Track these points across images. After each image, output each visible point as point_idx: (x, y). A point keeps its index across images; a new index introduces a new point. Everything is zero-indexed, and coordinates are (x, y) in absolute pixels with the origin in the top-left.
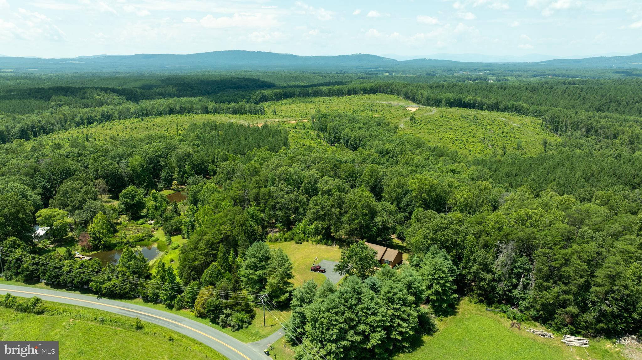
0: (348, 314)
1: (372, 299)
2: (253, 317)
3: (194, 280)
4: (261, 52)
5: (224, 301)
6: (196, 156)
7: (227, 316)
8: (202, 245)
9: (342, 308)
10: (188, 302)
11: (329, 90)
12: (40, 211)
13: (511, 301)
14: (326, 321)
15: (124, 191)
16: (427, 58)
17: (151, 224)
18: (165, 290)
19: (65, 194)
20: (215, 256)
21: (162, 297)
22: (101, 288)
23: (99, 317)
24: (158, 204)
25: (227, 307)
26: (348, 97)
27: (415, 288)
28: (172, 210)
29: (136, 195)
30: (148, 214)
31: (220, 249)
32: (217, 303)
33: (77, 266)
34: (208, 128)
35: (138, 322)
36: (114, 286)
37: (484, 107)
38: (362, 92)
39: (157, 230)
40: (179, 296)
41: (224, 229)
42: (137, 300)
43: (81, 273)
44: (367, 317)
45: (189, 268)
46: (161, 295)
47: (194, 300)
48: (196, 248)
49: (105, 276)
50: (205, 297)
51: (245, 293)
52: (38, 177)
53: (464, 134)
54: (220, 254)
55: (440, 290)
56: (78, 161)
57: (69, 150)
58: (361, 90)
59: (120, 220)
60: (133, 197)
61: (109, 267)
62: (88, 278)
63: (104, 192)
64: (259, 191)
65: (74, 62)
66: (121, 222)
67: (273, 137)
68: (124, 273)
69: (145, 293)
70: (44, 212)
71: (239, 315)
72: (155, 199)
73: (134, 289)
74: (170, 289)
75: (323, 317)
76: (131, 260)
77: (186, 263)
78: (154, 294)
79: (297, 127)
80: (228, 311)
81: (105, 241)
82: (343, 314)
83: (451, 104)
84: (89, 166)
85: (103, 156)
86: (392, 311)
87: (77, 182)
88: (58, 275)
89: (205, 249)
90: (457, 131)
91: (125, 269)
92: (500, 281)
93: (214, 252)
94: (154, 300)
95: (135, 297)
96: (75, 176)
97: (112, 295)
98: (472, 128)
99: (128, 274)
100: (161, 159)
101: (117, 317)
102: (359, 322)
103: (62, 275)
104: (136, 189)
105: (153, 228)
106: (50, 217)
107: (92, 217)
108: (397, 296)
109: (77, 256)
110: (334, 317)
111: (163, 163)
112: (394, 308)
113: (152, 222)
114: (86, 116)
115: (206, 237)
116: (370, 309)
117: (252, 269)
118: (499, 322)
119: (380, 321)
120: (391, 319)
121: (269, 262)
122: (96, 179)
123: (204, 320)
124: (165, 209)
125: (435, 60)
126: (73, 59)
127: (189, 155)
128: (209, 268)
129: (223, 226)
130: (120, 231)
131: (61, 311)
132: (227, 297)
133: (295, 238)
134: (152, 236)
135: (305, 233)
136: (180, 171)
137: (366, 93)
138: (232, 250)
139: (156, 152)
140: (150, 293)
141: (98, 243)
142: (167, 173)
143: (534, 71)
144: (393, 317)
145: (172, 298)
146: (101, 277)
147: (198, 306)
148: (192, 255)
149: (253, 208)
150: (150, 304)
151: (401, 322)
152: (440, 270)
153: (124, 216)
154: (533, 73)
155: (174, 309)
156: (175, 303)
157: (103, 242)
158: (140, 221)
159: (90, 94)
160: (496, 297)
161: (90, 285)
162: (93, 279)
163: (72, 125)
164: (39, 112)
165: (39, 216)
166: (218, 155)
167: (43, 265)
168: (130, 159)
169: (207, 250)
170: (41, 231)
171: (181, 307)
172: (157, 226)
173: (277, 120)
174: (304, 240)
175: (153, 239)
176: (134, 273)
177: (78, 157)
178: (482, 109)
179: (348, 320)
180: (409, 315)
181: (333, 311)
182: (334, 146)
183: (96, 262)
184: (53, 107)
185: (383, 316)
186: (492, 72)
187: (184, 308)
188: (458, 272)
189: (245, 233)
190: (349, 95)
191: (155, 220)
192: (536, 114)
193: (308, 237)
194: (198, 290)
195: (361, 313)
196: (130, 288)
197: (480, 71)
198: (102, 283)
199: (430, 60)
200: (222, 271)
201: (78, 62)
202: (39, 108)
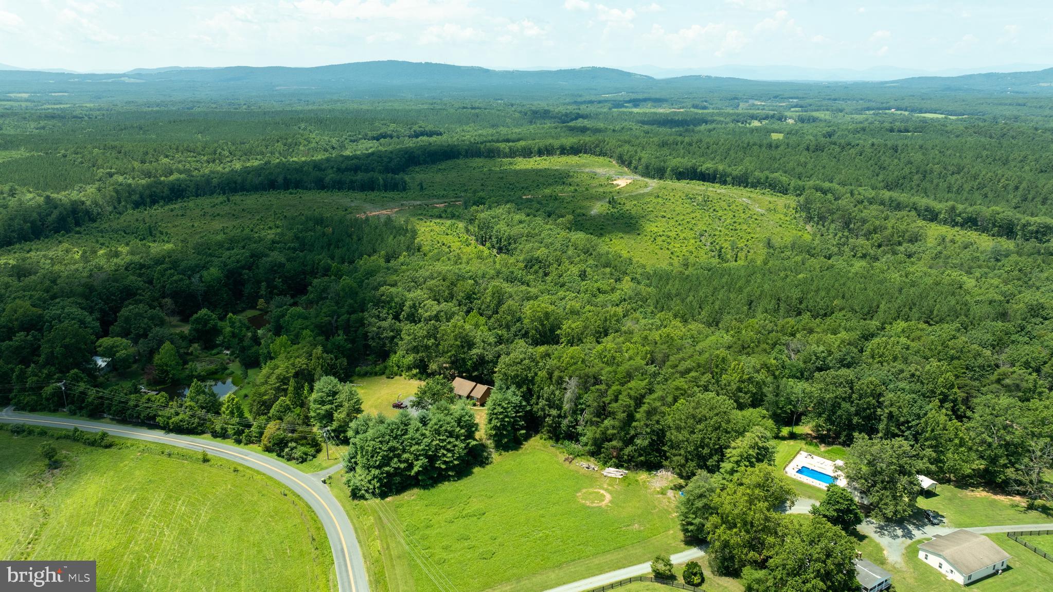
0: (393, 443)
1: (417, 430)
2: (319, 451)
3: (263, 414)
4: (431, 63)
5: (290, 435)
6: (288, 266)
7: (292, 449)
8: (273, 380)
9: (387, 437)
10: (255, 437)
11: (510, 148)
12: (101, 340)
13: (573, 436)
14: (370, 449)
15: (195, 316)
16: (704, 73)
17: (227, 354)
18: (233, 425)
19: (127, 320)
20: (285, 390)
21: (230, 432)
22: (168, 423)
23: (167, 451)
24: (237, 331)
25: (292, 440)
26: (538, 159)
27: (465, 421)
28: (251, 339)
29: (209, 320)
30: (224, 342)
31: (290, 383)
32: (282, 436)
33: (144, 400)
34: (311, 224)
35: (205, 455)
36: (181, 421)
37: (728, 179)
38: (558, 153)
39: (233, 361)
40: (247, 431)
41: (299, 362)
42: (205, 436)
43: (148, 407)
44: (411, 446)
45: (259, 402)
46: (229, 430)
47: (261, 434)
48: (266, 382)
49: (173, 411)
50: (272, 431)
51: (315, 429)
52: (95, 299)
53: (680, 224)
54: (291, 389)
55: (498, 424)
56: (140, 275)
57: (128, 258)
58: (558, 149)
59: (191, 349)
60: (206, 324)
61: (177, 402)
62: (155, 413)
63: (173, 313)
64: (349, 318)
65: (126, 80)
66: (192, 352)
67: (395, 237)
68: (191, 408)
69: (213, 428)
70: (106, 341)
71: (303, 449)
72: (232, 324)
73: (203, 424)
74: (238, 423)
75: (368, 446)
76: (199, 395)
77: (255, 398)
78: (222, 429)
79: (443, 215)
80: (294, 444)
81: (173, 375)
82: (388, 443)
83: (681, 175)
84: (154, 281)
85: (170, 269)
86: (438, 442)
87: (141, 306)
88: (124, 410)
89: (276, 383)
90: (672, 221)
91: (193, 404)
92: (565, 417)
93: (285, 387)
94: (222, 435)
95: (203, 433)
96: (138, 297)
97: (180, 430)
98: (693, 215)
99: (196, 408)
100: (245, 271)
101: (184, 451)
102: (404, 451)
103: (129, 409)
104: (209, 313)
105: (229, 359)
106: (112, 347)
107: (159, 347)
108: (443, 428)
109: (143, 390)
110: (378, 445)
111: (246, 277)
112: (439, 440)
113: (228, 352)
114: (147, 192)
115: (278, 371)
116: (414, 439)
117: (320, 404)
118: (556, 456)
119: (423, 450)
120: (436, 449)
121: (337, 396)
122: (164, 298)
123: (270, 454)
124: (244, 336)
125: (716, 78)
126: (124, 75)
127: (282, 265)
128: (277, 403)
129: (298, 359)
130: (190, 363)
131: (129, 445)
132: (293, 431)
133: (387, 372)
134: (226, 369)
135: (399, 367)
136: (268, 287)
137: (564, 154)
138: (306, 384)
139: (238, 262)
140: (218, 428)
141: (166, 377)
142: (252, 288)
143: (870, 101)
144: (438, 447)
145: (239, 433)
146: (168, 412)
147: (265, 440)
148: (263, 389)
149: (340, 338)
150: (218, 439)
151: (445, 452)
152: (499, 405)
153: (196, 345)
154: (867, 105)
155: (242, 445)
156: (243, 437)
157: (171, 376)
158: (214, 352)
159: (153, 155)
160: (562, 434)
161: (157, 420)
162: (160, 413)
163: (128, 206)
164: (81, 187)
165: (100, 346)
166: (318, 264)
167: (108, 399)
168: (205, 273)
169: (278, 385)
170: (101, 362)
171: (249, 442)
172: (232, 358)
173: (419, 203)
174: (396, 375)
175: (228, 372)
176: (202, 408)
177: (141, 269)
178: (724, 183)
179: (392, 449)
180: (455, 446)
181: (378, 440)
182: (484, 245)
183: (163, 396)
184: (100, 180)
185: (426, 446)
186: (801, 102)
187: (252, 442)
188: (528, 408)
189: (322, 367)
190: (539, 156)
191: (232, 349)
192: (798, 192)
193: (402, 371)
194: (266, 425)
195: (405, 443)
196: (198, 423)
197: (783, 99)
198: (169, 418)
199: (709, 77)
200: (292, 406)
201: (132, 80)
202: (80, 181)
